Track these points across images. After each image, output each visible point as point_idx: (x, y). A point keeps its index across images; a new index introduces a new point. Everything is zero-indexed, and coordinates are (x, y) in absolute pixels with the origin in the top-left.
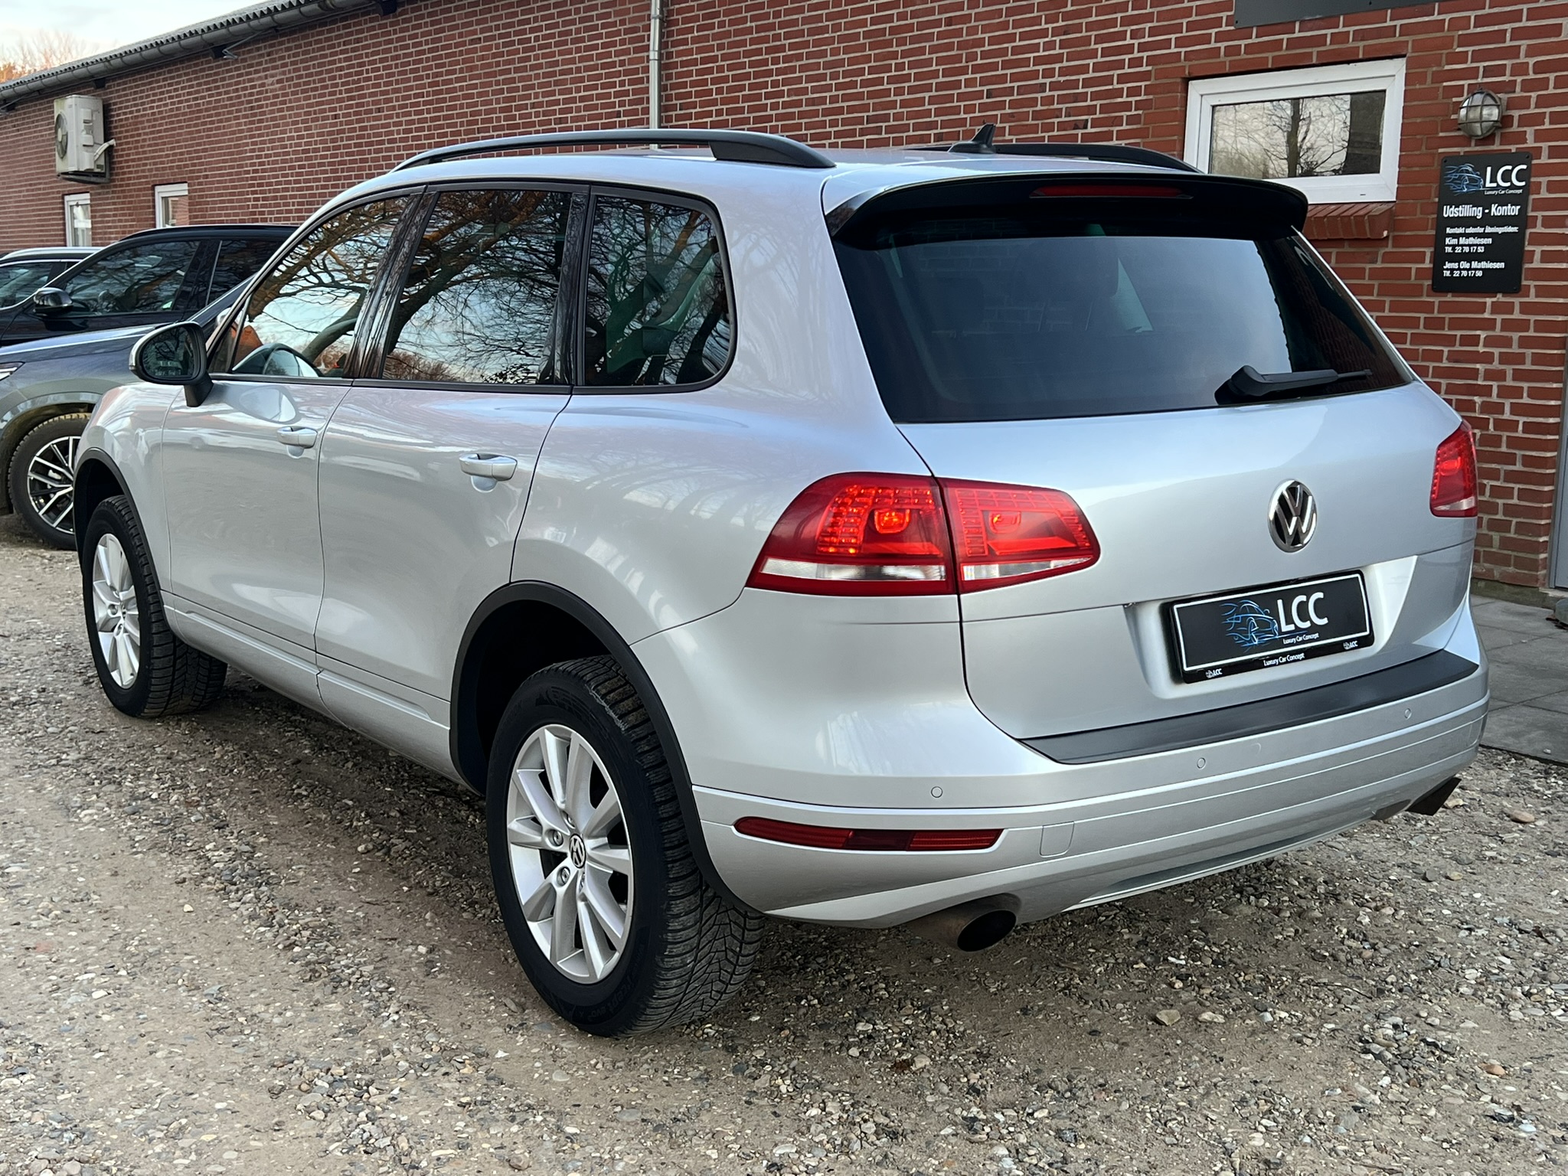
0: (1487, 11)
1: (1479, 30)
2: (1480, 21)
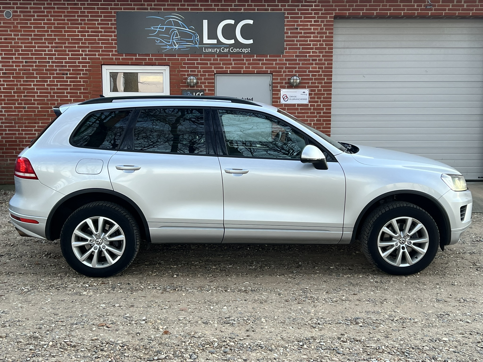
0: (190, 58)
1: (188, 62)
2: (188, 60)
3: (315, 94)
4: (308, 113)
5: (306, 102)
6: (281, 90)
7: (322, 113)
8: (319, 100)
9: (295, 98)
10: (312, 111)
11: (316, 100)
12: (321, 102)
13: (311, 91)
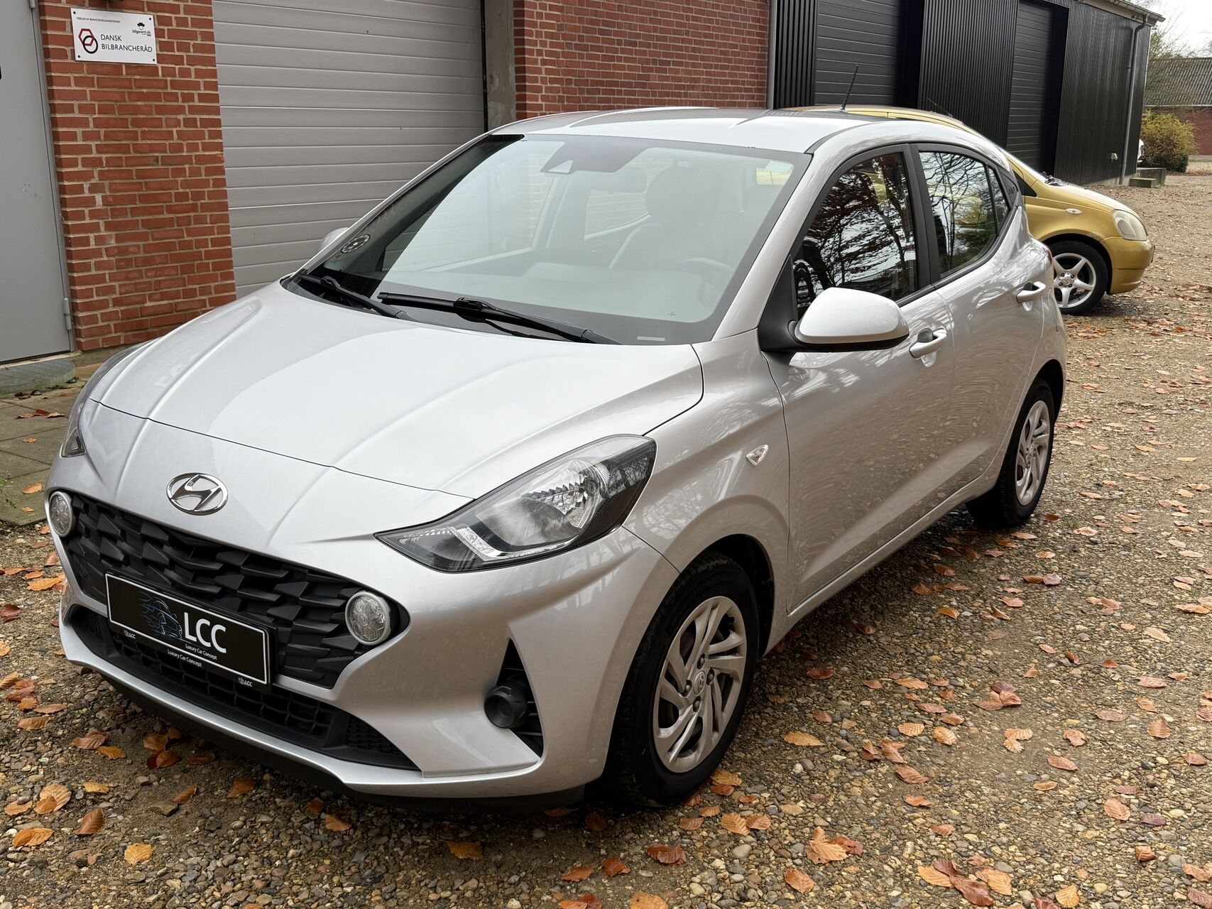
3: (173, 34)
4: (157, 97)
5: (149, 58)
6: (72, 10)
7: (196, 97)
8: (184, 54)
9: (119, 43)
10: (169, 90)
11: (177, 53)
12: (192, 61)
13: (160, 21)
